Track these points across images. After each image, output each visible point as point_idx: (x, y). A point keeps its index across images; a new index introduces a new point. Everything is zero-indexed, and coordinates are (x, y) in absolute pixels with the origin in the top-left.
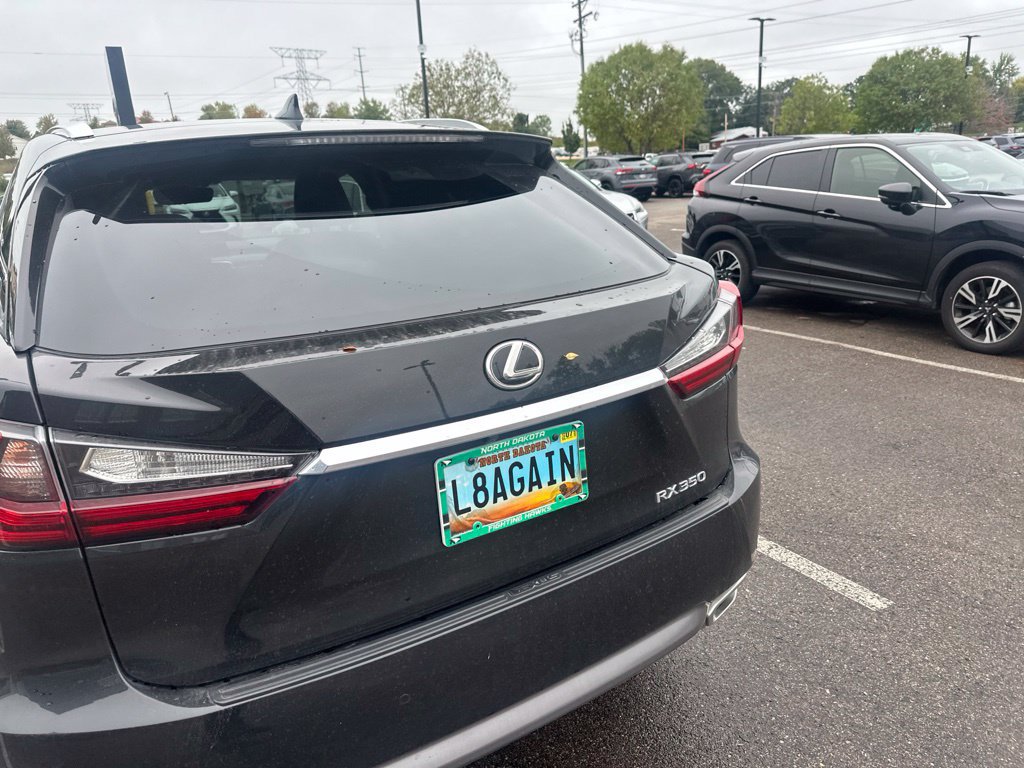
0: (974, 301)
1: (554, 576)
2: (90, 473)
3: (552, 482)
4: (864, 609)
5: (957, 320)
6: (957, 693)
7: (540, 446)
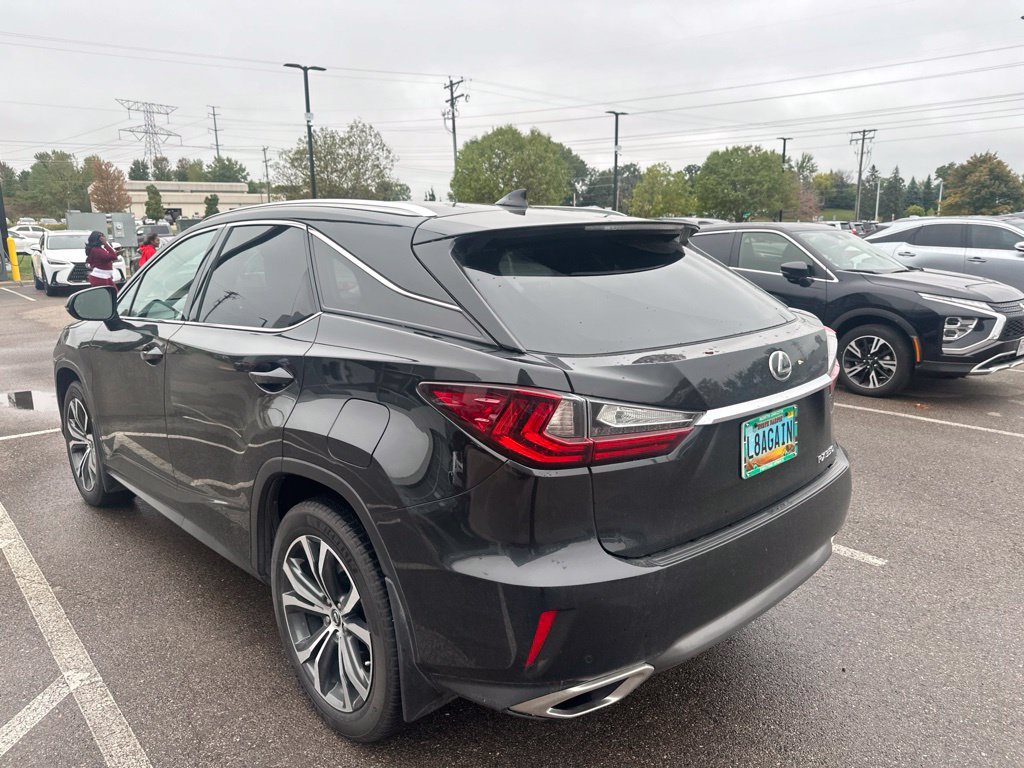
0: (859, 355)
1: (786, 503)
2: (601, 420)
3: (783, 443)
4: (871, 565)
5: (847, 370)
6: (954, 609)
7: (780, 419)
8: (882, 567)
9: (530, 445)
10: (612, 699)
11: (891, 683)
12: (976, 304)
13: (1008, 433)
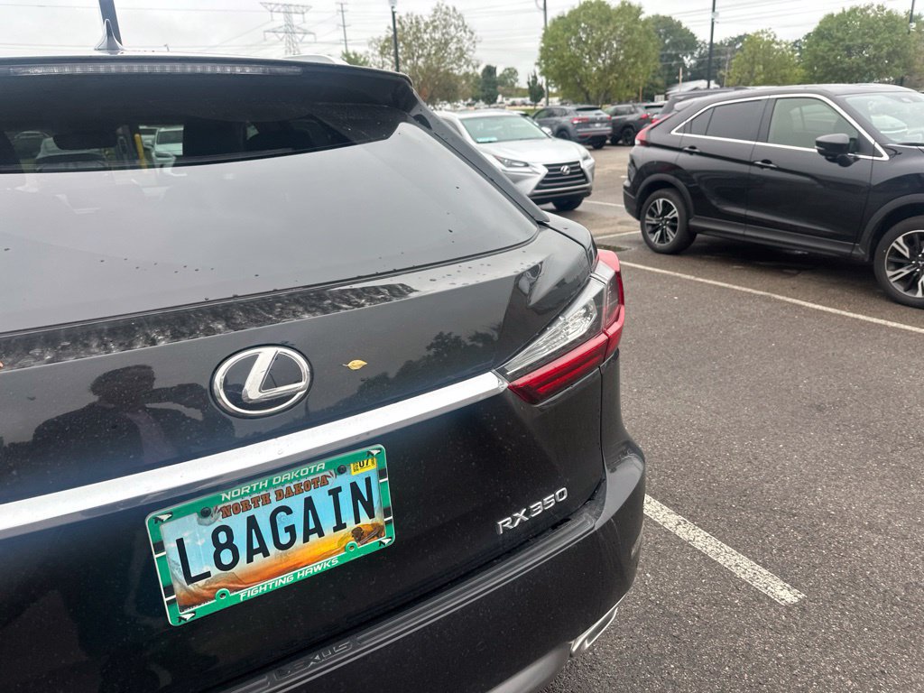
0: (907, 255)
1: (343, 647)
3: (340, 526)
4: (773, 602)
5: (889, 273)
8: (789, 608)
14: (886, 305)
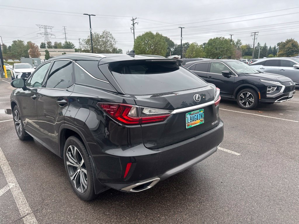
0: (244, 98)
1: (200, 135)
2: (144, 112)
3: (199, 119)
4: (236, 155)
5: (240, 102)
6: (256, 166)
7: (198, 113)
8: (239, 156)
9: (124, 119)
10: (149, 187)
11: (234, 186)
12: (277, 82)
13: (284, 119)
14: (240, 109)
